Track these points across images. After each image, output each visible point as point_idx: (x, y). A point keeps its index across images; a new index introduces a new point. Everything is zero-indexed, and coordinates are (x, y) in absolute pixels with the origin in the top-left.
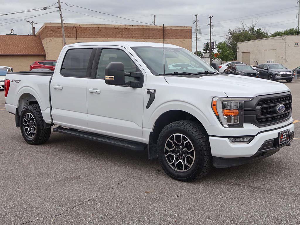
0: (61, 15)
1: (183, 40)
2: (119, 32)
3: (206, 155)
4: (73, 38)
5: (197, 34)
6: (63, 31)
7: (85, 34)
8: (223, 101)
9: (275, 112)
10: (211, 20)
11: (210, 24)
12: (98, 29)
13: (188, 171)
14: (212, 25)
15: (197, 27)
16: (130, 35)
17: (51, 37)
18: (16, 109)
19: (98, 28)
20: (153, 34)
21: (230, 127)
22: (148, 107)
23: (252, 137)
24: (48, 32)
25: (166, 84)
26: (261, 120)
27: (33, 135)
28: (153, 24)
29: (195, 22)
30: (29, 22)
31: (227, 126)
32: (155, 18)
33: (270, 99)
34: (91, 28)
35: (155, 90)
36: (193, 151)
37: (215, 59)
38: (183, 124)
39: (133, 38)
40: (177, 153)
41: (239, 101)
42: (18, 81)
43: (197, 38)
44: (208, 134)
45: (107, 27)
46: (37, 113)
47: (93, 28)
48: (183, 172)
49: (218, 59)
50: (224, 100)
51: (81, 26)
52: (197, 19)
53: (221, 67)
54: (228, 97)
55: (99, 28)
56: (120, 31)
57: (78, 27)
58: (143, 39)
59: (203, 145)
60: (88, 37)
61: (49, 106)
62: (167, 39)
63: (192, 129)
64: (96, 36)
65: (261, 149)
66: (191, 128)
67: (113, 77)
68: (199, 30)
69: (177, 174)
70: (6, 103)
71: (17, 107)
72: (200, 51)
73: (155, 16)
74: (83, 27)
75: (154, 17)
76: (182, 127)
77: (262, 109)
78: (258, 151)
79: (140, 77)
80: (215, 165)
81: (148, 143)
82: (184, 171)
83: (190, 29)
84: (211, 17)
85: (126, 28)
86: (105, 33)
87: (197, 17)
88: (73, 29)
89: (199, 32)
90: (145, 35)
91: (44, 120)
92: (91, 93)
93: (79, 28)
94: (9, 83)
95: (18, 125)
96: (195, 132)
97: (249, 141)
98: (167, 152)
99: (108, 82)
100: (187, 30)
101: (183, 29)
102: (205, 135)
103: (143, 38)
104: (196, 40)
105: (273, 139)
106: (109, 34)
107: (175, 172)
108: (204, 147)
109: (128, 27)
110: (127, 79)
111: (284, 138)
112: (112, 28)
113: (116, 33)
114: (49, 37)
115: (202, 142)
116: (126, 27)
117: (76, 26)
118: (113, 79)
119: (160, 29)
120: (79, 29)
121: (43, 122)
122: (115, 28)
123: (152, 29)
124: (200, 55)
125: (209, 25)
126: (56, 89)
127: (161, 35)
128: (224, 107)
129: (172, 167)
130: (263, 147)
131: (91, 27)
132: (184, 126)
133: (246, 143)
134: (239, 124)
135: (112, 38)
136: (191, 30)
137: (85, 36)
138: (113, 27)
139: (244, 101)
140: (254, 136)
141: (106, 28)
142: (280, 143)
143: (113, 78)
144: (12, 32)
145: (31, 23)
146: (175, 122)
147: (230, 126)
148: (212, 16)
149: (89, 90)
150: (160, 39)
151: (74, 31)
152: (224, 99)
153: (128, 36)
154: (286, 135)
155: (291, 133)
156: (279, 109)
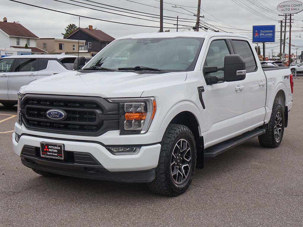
142: (42, 156)
154: (56, 149)
155: (74, 153)
156: (49, 114)
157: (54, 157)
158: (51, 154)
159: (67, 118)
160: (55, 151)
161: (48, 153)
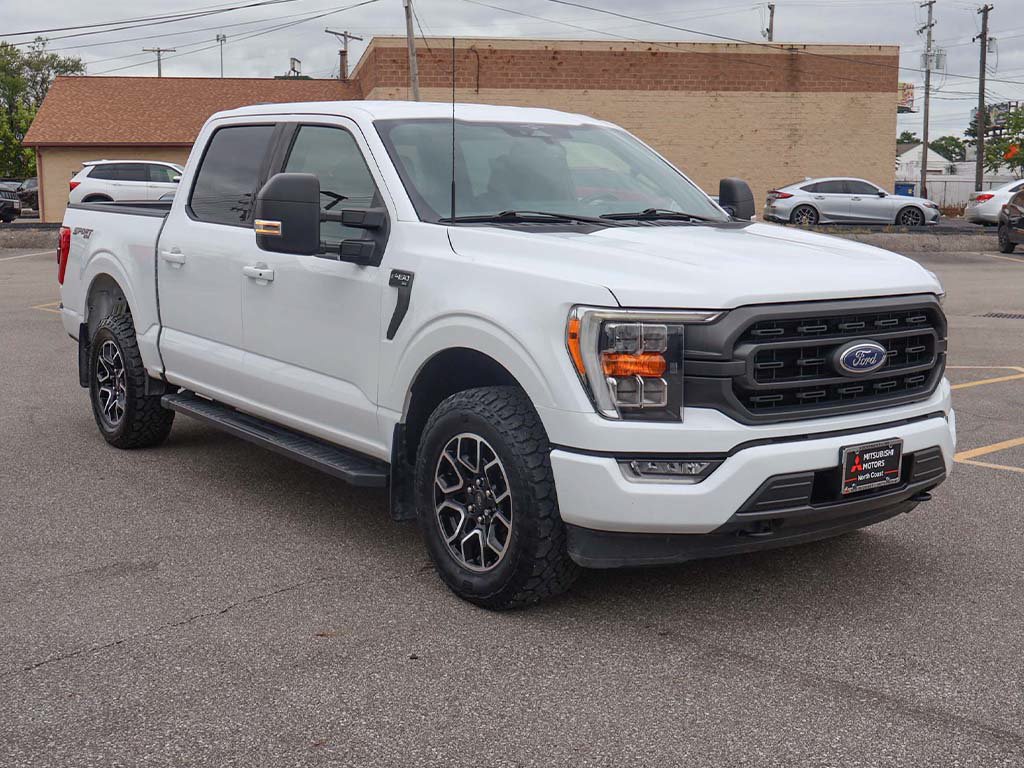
0: (406, 7)
1: (863, 94)
2: (628, 67)
3: (545, 518)
4: (466, 90)
5: (928, 72)
6: (414, 65)
7: (507, 75)
8: (605, 322)
9: (830, 369)
10: (985, 19)
11: (983, 36)
12: (554, 58)
13: (494, 572)
14: (991, 39)
15: (929, 46)
16: (665, 77)
17: (393, 85)
18: (82, 324)
19: (551, 55)
20: (751, 72)
21: (625, 418)
22: (391, 334)
23: (717, 459)
24: (381, 67)
25: (447, 253)
26: (758, 399)
27: (120, 415)
28: (764, 36)
29: (925, 28)
30: (336, 34)
31: (614, 414)
32: (772, 16)
33: (811, 320)
34: (527, 52)
35: (411, 275)
36: (508, 496)
37: (996, 167)
38: (482, 400)
39: (676, 89)
40: (471, 504)
41: (666, 323)
42: (87, 233)
43: (928, 86)
44: (551, 441)
45: (584, 48)
46: (128, 340)
47: (537, 52)
48: (479, 575)
49: (1008, 165)
50: (609, 316)
51: (495, 47)
52: (930, 18)
53: (990, 197)
54: (620, 307)
55: (556, 52)
56: (631, 65)
57: (483, 51)
58: (713, 93)
59: (536, 479)
60: (518, 87)
61: (157, 321)
62: (803, 94)
63: (505, 419)
64: (545, 81)
65: (751, 504)
66: (503, 417)
67: (278, 223)
68: (940, 57)
69: (463, 578)
70: (62, 307)
71: (82, 320)
72: (956, 137)
73: (771, 8)
74: (502, 51)
75: (769, 11)
76: (478, 409)
77: (760, 356)
78: (737, 512)
79: (378, 227)
80: (576, 556)
81: (389, 459)
82: (483, 569)
83: (890, 53)
84: (985, 11)
85: (654, 54)
86: (576, 70)
87: (930, 12)
88: (467, 57)
89: (937, 67)
90: (721, 79)
91: (145, 366)
92: (253, 279)
93: (487, 55)
94: (69, 236)
95: (84, 382)
96: (515, 429)
97: (703, 476)
98: (442, 497)
99: (266, 243)
100: (878, 57)
101: (865, 54)
102: (542, 444)
103: (713, 90)
104: (923, 95)
105: (813, 474)
106: (590, 76)
107: (458, 570)
108: (537, 487)
109: (661, 50)
110: (330, 234)
111: (867, 471)
112: (601, 53)
113: (617, 71)
114: (385, 85)
115: (534, 468)
116: (653, 51)
117: (479, 46)
118: (278, 232)
119: (777, 56)
120: (486, 58)
121: (144, 372)
122: (615, 54)
123: (750, 55)
124: (957, 150)
125: (979, 40)
126: (170, 262)
127: (782, 77)
128: (604, 341)
129: (452, 551)
130: (759, 499)
131: (527, 49)
132: (483, 406)
133: (692, 481)
134: (665, 407)
135: (602, 88)
136: (896, 58)
137: (508, 82)
138: (608, 50)
139: (685, 324)
140: (721, 457)
141: (581, 53)
142: (845, 490)
143: (275, 227)
144: (293, 69)
145: (342, 38)
146: (463, 392)
147: (626, 414)
148: (990, 7)
149: (246, 267)
150: (776, 91)
151: (471, 64)
152: (610, 314)
153: (660, 83)
154: (880, 459)
155: (916, 454)
156: (849, 360)
157: (875, 485)
158: (868, 476)
159: (893, 361)
160: (879, 464)
161: (860, 478)
